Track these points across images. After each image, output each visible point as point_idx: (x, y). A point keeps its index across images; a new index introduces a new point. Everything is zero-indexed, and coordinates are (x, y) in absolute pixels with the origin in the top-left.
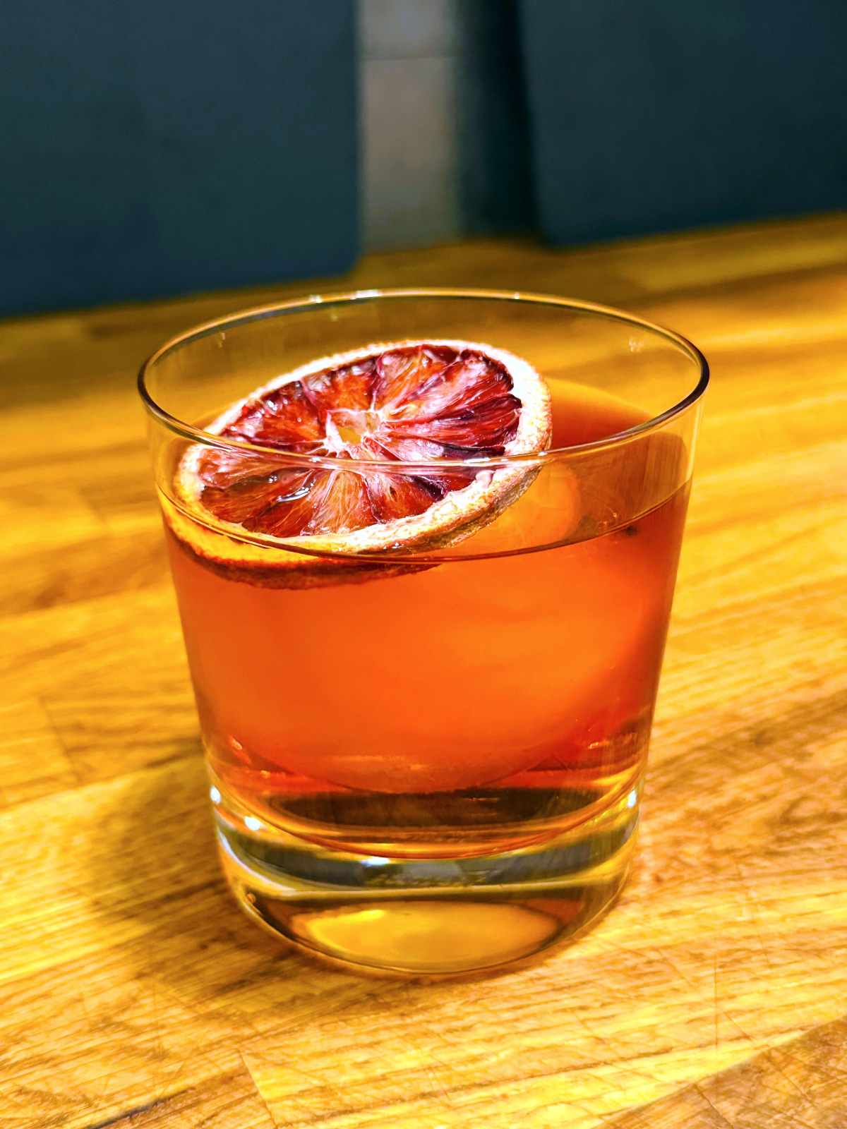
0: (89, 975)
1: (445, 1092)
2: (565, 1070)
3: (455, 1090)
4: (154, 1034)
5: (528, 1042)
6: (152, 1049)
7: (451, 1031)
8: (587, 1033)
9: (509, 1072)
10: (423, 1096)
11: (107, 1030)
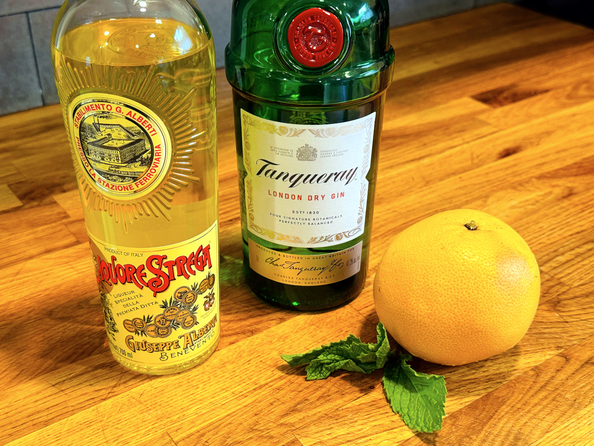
0: (241, 416)
1: (354, 440)
2: (385, 431)
3: (357, 439)
4: (267, 432)
5: (373, 424)
6: (268, 436)
7: (352, 423)
8: (390, 420)
9: (370, 433)
10: (348, 441)
11: (253, 432)
